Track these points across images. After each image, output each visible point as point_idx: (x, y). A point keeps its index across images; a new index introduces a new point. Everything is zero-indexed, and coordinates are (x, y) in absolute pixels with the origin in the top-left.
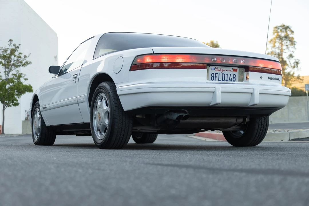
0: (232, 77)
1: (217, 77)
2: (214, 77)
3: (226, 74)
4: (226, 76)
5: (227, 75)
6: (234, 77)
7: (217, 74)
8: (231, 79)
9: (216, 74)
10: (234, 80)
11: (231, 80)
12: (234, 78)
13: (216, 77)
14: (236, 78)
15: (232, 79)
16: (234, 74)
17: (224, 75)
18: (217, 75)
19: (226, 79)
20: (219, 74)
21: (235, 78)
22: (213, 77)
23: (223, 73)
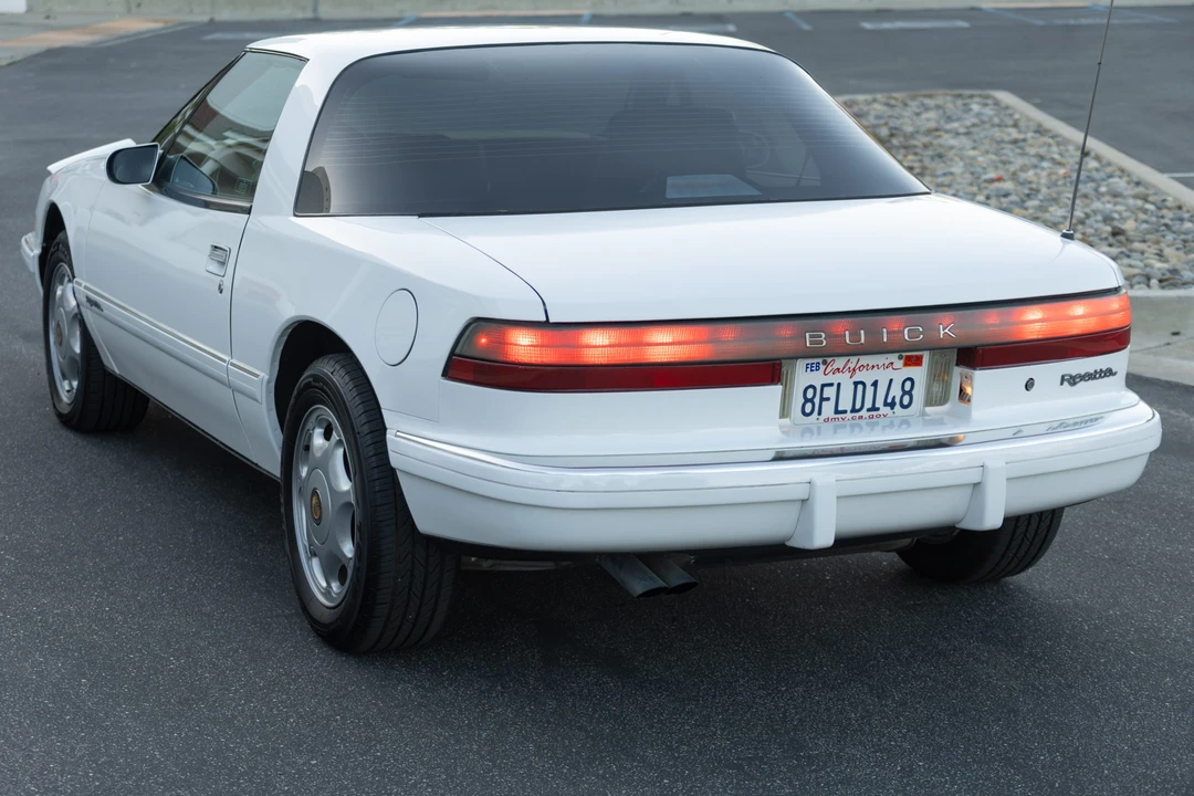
0: (896, 392)
1: (828, 399)
2: (817, 400)
3: (868, 384)
4: (870, 390)
5: (875, 384)
6: (908, 388)
7: (831, 385)
8: (894, 398)
9: (823, 386)
10: (906, 401)
11: (892, 405)
12: (905, 393)
13: (822, 399)
14: (913, 393)
15: (897, 401)
16: (908, 379)
17: (860, 387)
18: (830, 392)
19: (868, 404)
20: (839, 385)
21: (910, 393)
22: (812, 401)
23: (856, 379)
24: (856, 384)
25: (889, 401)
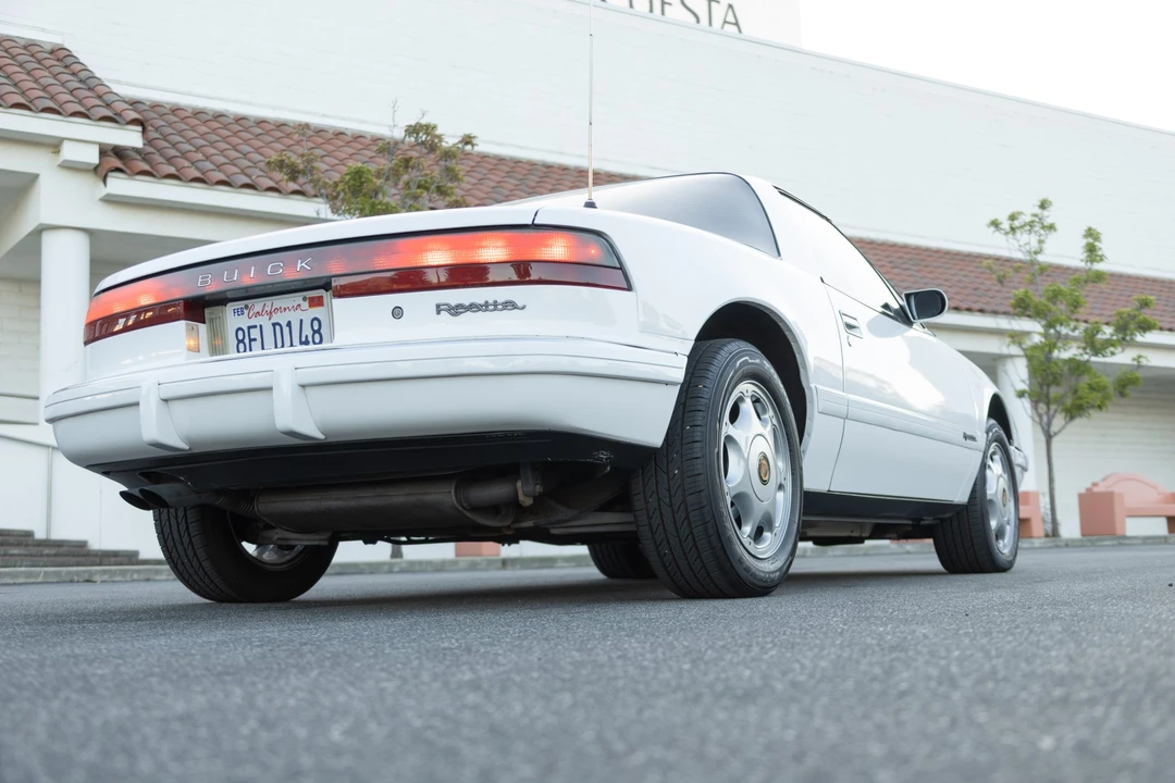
0: (307, 331)
1: (255, 340)
2: (247, 341)
3: (284, 325)
4: (286, 330)
5: (289, 324)
6: (316, 328)
7: (255, 327)
8: (307, 336)
9: (249, 328)
10: (317, 339)
11: (306, 342)
12: (315, 332)
13: (251, 340)
14: (322, 331)
15: (310, 339)
16: (316, 319)
17: (278, 328)
18: (255, 333)
19: (287, 341)
20: (261, 326)
21: (318, 331)
22: (243, 341)
23: (274, 320)
24: (274, 325)
25: (303, 339)
